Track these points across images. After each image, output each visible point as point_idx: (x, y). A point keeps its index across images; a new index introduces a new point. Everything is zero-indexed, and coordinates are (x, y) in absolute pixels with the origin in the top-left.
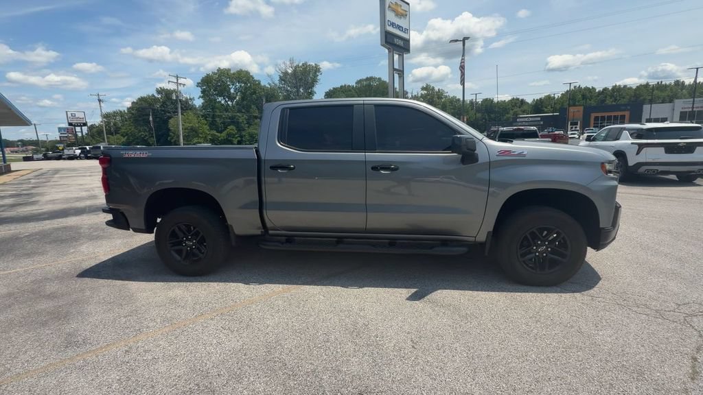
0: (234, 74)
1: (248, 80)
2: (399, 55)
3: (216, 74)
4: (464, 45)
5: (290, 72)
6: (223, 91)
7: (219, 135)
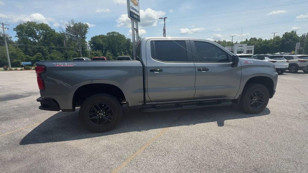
0: (38, 25)
1: (48, 29)
2: (136, 22)
3: (26, 24)
4: (165, 20)
5: (72, 26)
6: (32, 34)
7: (31, 57)
